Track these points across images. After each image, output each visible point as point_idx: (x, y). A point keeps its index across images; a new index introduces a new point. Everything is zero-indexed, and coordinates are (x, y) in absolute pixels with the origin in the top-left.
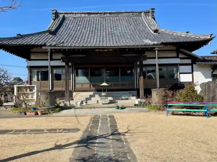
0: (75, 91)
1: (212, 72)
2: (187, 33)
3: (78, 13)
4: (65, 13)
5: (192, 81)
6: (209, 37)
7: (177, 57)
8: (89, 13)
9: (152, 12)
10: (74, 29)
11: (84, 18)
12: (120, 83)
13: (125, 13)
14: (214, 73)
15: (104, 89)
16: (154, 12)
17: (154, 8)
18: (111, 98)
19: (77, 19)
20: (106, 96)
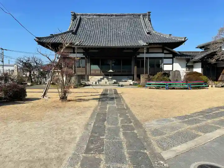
0: (90, 75)
1: (186, 64)
2: (170, 35)
3: (91, 15)
4: (81, 15)
5: (172, 70)
6: (183, 40)
7: (163, 53)
8: (100, 15)
9: (149, 15)
10: (89, 30)
11: (96, 19)
12: (122, 70)
13: (127, 15)
14: (188, 64)
15: (110, 74)
16: (150, 15)
17: (150, 12)
18: (115, 81)
19: (90, 20)
20: (112, 79)
